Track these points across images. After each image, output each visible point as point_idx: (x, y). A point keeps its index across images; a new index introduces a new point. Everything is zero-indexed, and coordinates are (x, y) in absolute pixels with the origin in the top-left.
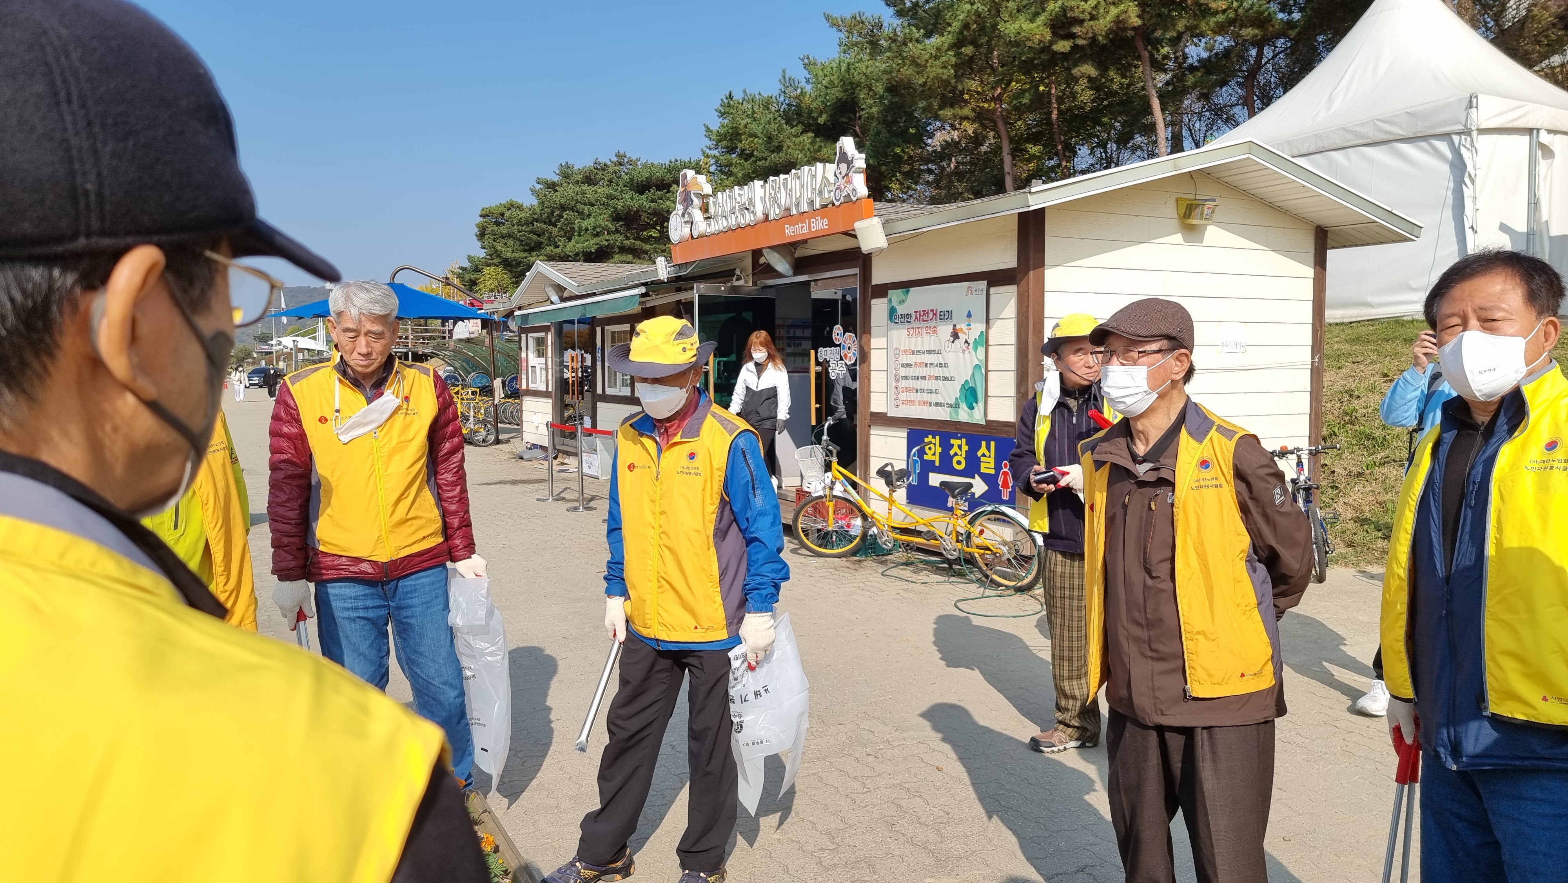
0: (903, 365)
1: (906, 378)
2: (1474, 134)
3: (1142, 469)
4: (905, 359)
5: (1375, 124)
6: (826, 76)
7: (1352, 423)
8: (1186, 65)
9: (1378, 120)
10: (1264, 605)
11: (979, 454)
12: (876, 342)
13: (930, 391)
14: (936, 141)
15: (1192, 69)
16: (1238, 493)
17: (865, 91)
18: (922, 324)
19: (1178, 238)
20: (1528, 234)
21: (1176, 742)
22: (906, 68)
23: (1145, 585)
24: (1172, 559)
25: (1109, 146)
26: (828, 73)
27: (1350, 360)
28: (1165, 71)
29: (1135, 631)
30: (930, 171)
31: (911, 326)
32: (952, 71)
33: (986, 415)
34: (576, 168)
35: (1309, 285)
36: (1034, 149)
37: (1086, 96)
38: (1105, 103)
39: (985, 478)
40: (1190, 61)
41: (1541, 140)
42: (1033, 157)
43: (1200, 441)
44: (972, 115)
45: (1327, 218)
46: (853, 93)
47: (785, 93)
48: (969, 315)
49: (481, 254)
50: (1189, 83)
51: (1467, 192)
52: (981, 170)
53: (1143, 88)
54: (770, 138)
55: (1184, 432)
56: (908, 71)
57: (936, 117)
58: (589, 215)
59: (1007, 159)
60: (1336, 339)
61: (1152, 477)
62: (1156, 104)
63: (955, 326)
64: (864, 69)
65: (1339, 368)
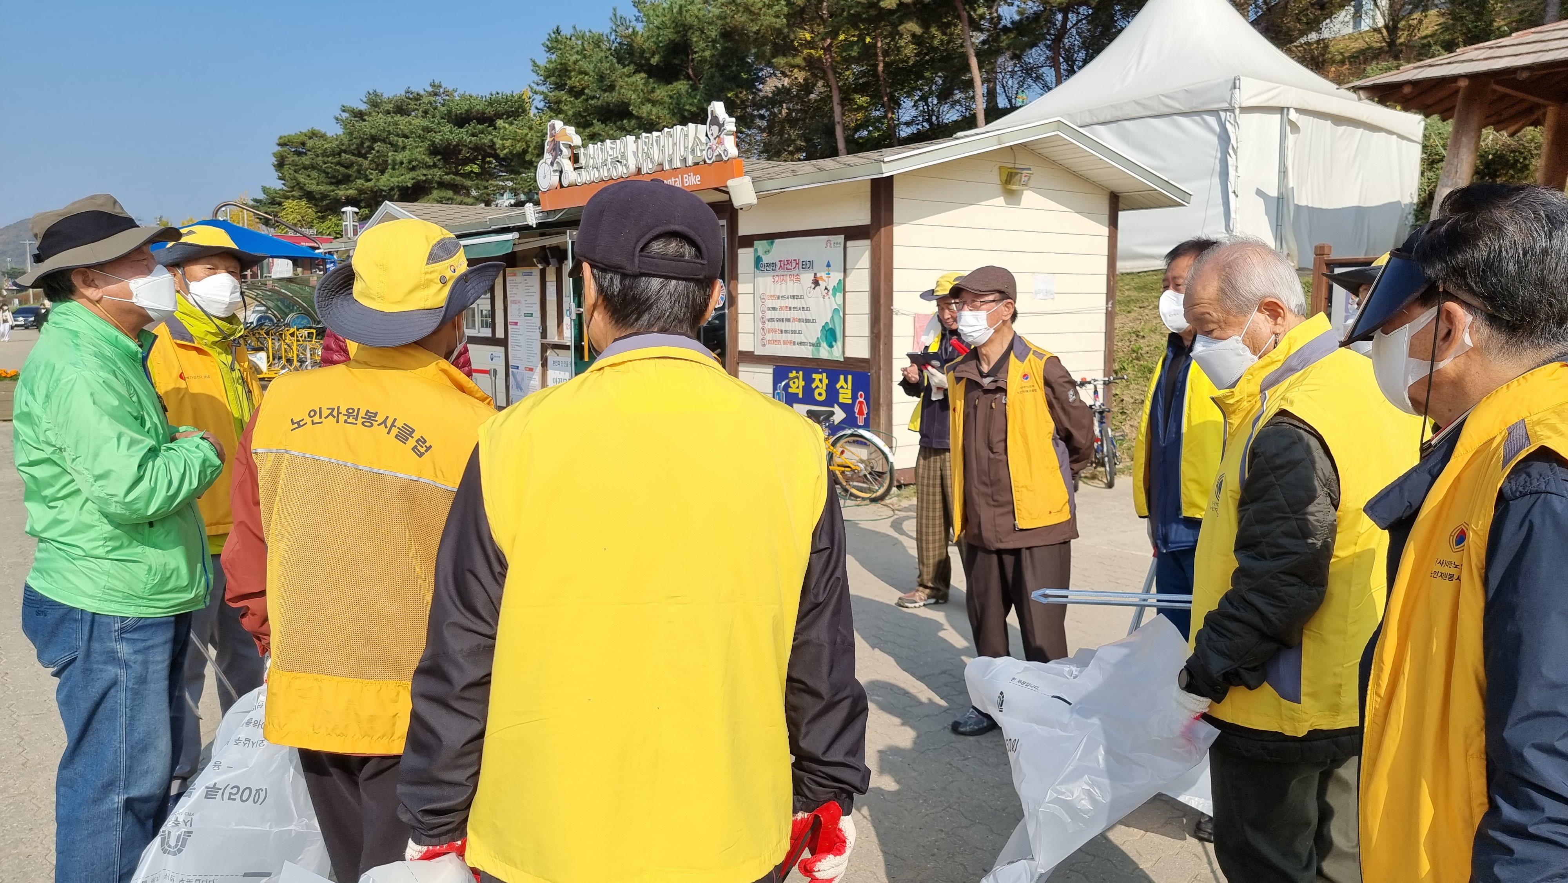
0: (769, 309)
1: (771, 320)
2: (1237, 111)
3: (986, 382)
4: (770, 303)
5: (1159, 99)
6: (658, 16)
7: (1138, 359)
8: (1000, 26)
9: (1163, 95)
10: (1063, 468)
11: (838, 386)
12: (744, 288)
13: (794, 332)
14: (768, 87)
15: (1005, 29)
16: (1046, 395)
17: (698, 33)
18: (786, 272)
19: (1001, 200)
20: (1278, 198)
21: (1009, 560)
22: (740, 14)
23: (989, 458)
24: (1005, 440)
25: (930, 100)
26: (660, 14)
27: (1138, 305)
28: (981, 30)
29: (984, 489)
30: (762, 117)
31: (776, 274)
32: (785, 20)
33: (844, 352)
34: (385, 96)
35: (1105, 241)
36: (861, 100)
37: (909, 51)
38: (927, 57)
39: (843, 406)
40: (1003, 22)
41: (1291, 117)
42: (860, 108)
43: (1022, 361)
44: (803, 64)
45: (1118, 185)
46: (685, 35)
47: (616, 31)
48: (828, 265)
49: (278, 185)
50: (1003, 45)
51: (1231, 161)
52: (812, 118)
53: (962, 46)
54: (601, 78)
55: (1012, 355)
56: (741, 18)
57: (769, 64)
58: (404, 148)
59: (837, 109)
60: (1127, 287)
61: (992, 387)
62: (974, 62)
63: (815, 274)
64: (696, 12)
65: (1129, 312)
